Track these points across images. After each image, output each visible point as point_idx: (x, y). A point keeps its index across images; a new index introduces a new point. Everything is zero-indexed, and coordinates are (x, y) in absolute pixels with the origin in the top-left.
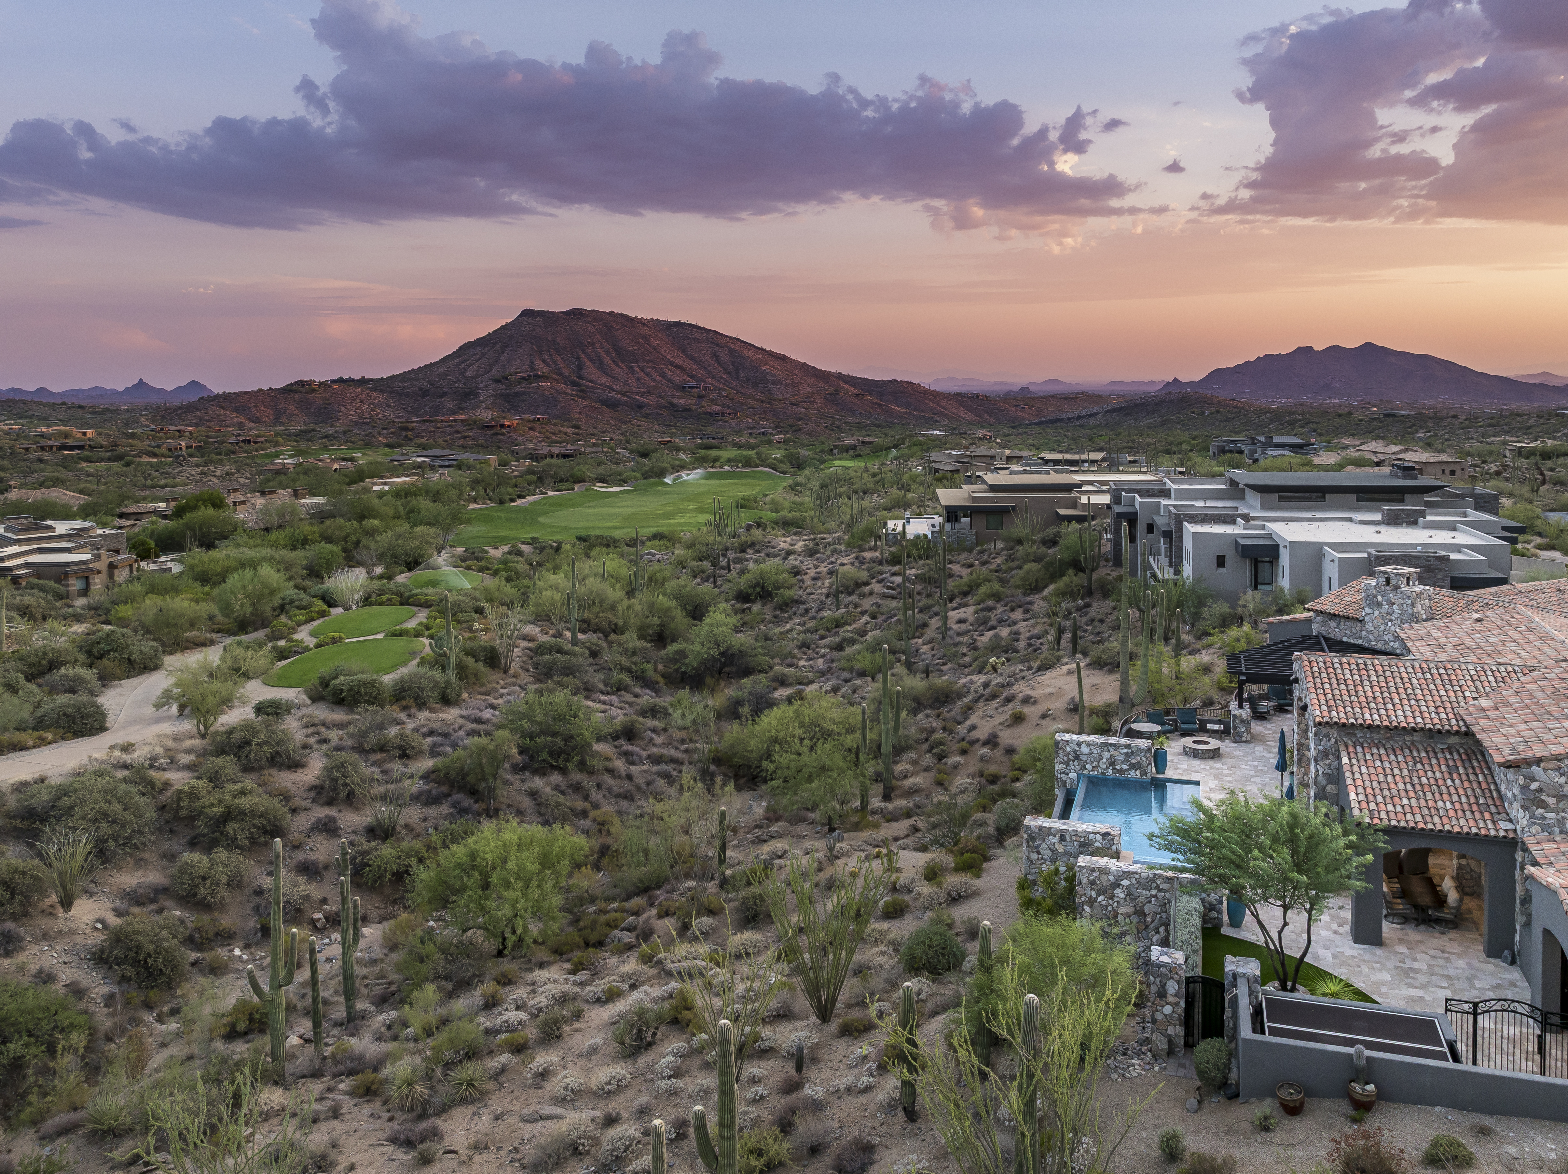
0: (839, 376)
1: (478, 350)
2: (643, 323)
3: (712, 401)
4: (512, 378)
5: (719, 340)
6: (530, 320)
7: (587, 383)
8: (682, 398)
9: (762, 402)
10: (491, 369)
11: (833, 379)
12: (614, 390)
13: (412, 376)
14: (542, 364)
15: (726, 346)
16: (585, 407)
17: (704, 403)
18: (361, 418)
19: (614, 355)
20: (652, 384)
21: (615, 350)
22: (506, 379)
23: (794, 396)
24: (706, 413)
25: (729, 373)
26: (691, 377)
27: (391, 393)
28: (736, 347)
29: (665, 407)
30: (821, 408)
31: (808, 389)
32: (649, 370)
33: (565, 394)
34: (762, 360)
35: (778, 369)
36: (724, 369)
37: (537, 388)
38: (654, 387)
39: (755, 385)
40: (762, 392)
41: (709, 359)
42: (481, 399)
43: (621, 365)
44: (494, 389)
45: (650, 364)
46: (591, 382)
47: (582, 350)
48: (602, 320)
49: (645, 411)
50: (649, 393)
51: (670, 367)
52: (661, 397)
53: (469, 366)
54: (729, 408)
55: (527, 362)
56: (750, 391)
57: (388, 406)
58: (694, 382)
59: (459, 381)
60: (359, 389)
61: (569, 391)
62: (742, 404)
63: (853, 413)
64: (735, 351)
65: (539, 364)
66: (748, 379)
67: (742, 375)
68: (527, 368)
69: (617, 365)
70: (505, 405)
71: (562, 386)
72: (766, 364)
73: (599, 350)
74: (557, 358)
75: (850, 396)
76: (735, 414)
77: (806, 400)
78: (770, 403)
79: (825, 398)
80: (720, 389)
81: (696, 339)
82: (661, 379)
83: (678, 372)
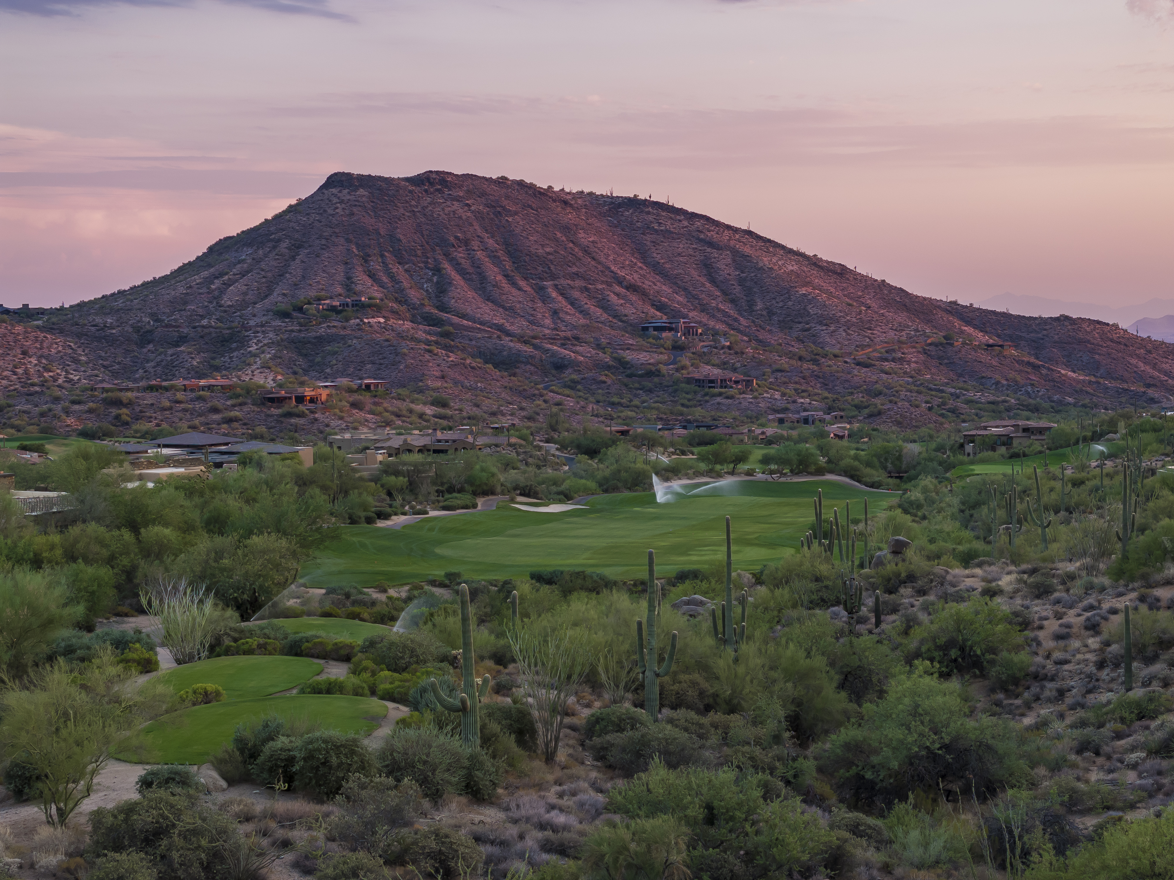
1: (246, 253)
3: (701, 357)
4: (312, 309)
5: (713, 235)
6: (344, 194)
7: (456, 320)
8: (641, 349)
9: (800, 358)
10: (270, 291)
11: (940, 314)
12: (508, 334)
13: (120, 303)
14: (369, 282)
15: (727, 247)
16: (453, 366)
17: (685, 361)
18: (24, 385)
19: (508, 265)
20: (582, 321)
21: (509, 254)
22: (300, 309)
23: (862, 347)
24: (689, 381)
25: (733, 301)
26: (659, 309)
27: (79, 336)
28: (747, 250)
29: (609, 367)
30: (919, 372)
31: (892, 333)
32: (576, 294)
33: (413, 339)
34: (798, 276)
35: (830, 295)
36: (725, 293)
37: (359, 328)
38: (587, 328)
39: (785, 325)
40: (800, 340)
41: (695, 274)
42: (253, 348)
43: (522, 283)
44: (277, 330)
45: (579, 283)
46: (464, 316)
47: (447, 255)
48: (483, 194)
49: (569, 375)
50: (577, 338)
51: (618, 289)
52: (599, 347)
53: (227, 284)
54: (735, 370)
55: (340, 277)
56: (776, 337)
57: (76, 361)
58: (665, 319)
59: (209, 314)
60: (19, 329)
61: (421, 335)
62: (761, 363)
63: (982, 382)
64: (746, 257)
65: (362, 281)
66: (771, 313)
67: (759, 306)
68: (339, 289)
69: (514, 284)
70: (301, 361)
71: (408, 325)
72: (807, 284)
73: (479, 254)
74: (398, 269)
75: (975, 349)
76: (749, 383)
77: (888, 355)
78: (815, 362)
79: (925, 352)
80: (716, 333)
81: (667, 234)
82: (599, 312)
83: (634, 298)
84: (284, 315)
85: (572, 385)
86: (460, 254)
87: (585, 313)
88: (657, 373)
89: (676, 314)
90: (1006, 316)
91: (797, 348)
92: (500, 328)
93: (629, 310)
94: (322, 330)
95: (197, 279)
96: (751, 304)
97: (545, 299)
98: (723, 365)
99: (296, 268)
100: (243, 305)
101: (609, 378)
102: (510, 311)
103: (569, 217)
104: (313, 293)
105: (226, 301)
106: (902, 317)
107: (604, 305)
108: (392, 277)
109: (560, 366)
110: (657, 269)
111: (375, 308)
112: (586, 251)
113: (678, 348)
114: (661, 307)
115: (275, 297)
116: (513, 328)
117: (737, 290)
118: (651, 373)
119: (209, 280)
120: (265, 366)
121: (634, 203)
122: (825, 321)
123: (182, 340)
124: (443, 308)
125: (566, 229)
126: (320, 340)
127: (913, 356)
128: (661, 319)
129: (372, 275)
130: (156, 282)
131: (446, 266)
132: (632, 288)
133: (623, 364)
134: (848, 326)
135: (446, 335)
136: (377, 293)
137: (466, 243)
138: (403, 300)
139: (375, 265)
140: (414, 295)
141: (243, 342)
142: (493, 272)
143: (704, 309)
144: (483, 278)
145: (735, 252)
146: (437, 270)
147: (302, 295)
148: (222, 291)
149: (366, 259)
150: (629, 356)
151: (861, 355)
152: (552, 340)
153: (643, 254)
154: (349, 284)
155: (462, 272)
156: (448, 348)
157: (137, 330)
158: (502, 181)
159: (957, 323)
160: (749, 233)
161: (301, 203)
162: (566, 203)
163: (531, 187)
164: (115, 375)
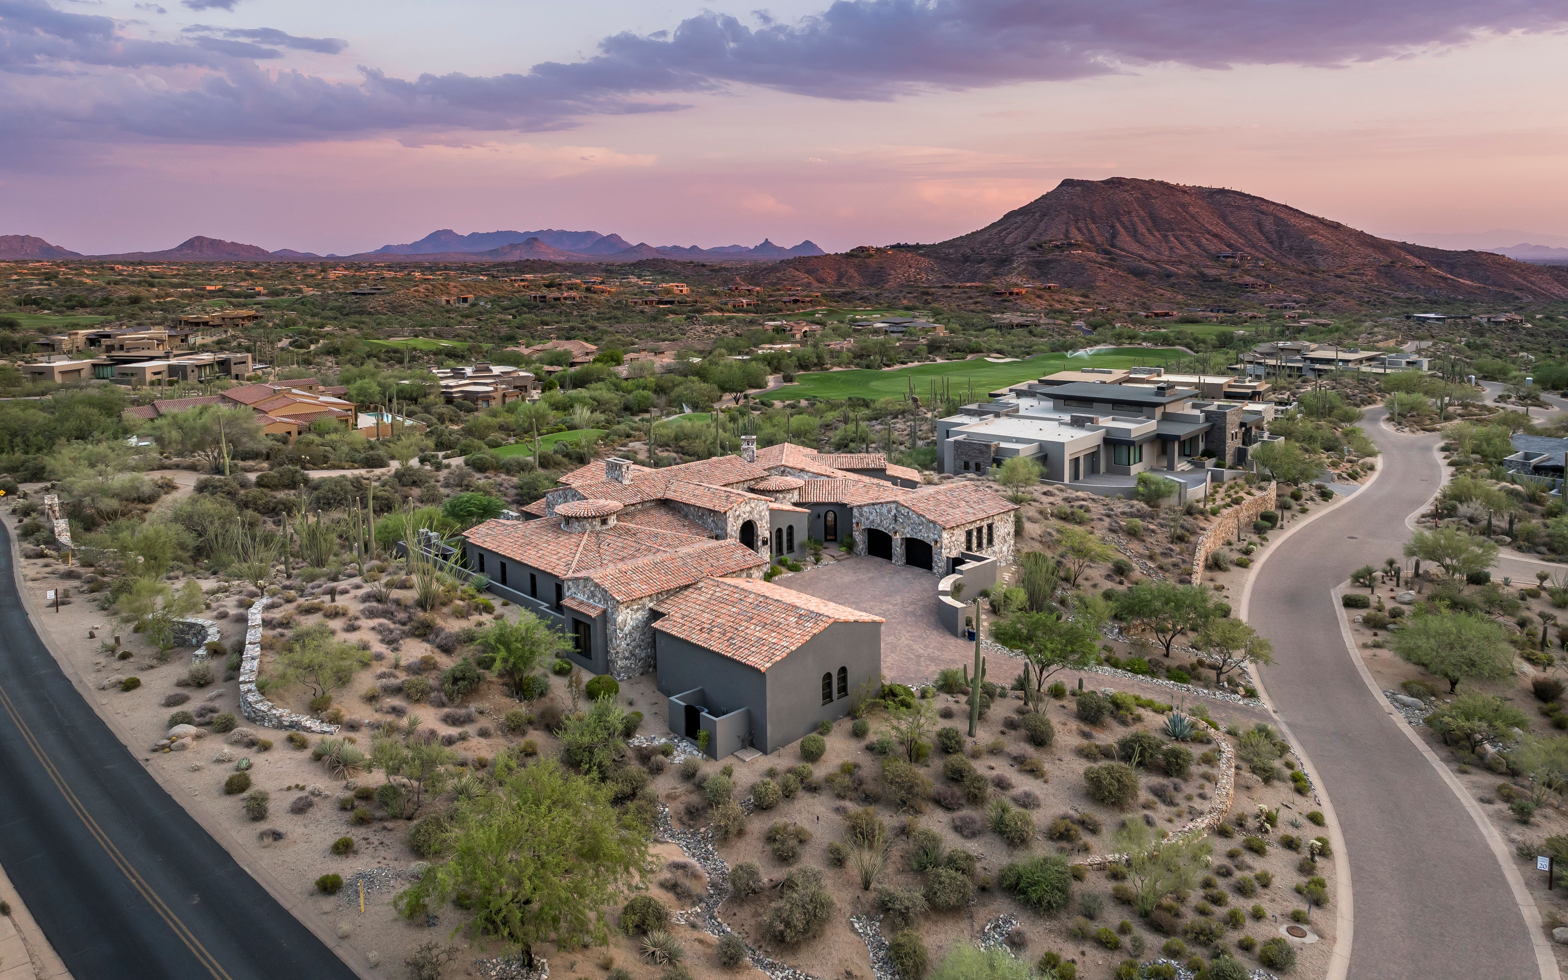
0: (1404, 246)
1: (1020, 218)
2: (1184, 191)
3: (1247, 272)
4: (1046, 246)
5: (1264, 207)
6: (1070, 189)
7: (1118, 252)
8: (1213, 267)
9: (1303, 273)
10: (1028, 237)
11: (1394, 248)
12: (1144, 259)
13: (958, 243)
14: (1077, 232)
15: (1272, 214)
16: (1112, 275)
17: (1236, 274)
18: (907, 281)
19: (1150, 224)
20: (1185, 253)
21: (1151, 218)
22: (1041, 246)
23: (1341, 267)
24: (1235, 284)
25: (1271, 242)
26: (1228, 246)
27: (936, 258)
28: (1282, 215)
29: (1194, 277)
30: (1371, 281)
31: (1360, 260)
32: (1184, 239)
33: (1095, 262)
34: (1310, 229)
35: (1328, 239)
36: (1267, 238)
37: (1068, 256)
38: (1187, 256)
39: (1299, 255)
40: (1305, 263)
41: (1252, 228)
42: (1015, 265)
43: (1156, 233)
44: (1028, 256)
45: (1186, 233)
46: (1122, 250)
47: (1118, 219)
48: (1141, 188)
49: (1173, 280)
50: (1180, 262)
51: (1207, 236)
52: (1191, 266)
53: (1011, 233)
54: (1263, 279)
55: (1063, 230)
56: (1291, 261)
57: (932, 270)
58: (1231, 251)
59: (998, 248)
60: (909, 255)
61: (1099, 259)
62: (1278, 275)
63: (1409, 287)
64: (1281, 219)
65: (1074, 233)
66: (1291, 249)
67: (1286, 244)
68: (1062, 236)
69: (1152, 234)
70: (1037, 272)
71: (1094, 254)
72: (1315, 233)
73: (1136, 219)
74: (1093, 226)
75: (1408, 268)
76: (1267, 286)
77: (1356, 271)
78: (1310, 275)
79: (1378, 270)
80: (1258, 259)
81: (1239, 208)
82: (1194, 248)
83: (1215, 241)
84: (1033, 249)
85: (1173, 286)
86: (1125, 219)
87: (1188, 249)
88: (1220, 280)
89: (1238, 249)
90: (1435, 250)
91: (1302, 267)
92: (1141, 256)
93: (1212, 247)
94: (1050, 257)
95: (995, 231)
96: (1281, 244)
97: (1167, 241)
98: (1257, 276)
99: (1042, 226)
100: (1015, 243)
101: (1192, 283)
102: (1148, 247)
103: (1186, 199)
104: (1048, 238)
105: (1007, 242)
106: (1369, 251)
107: (1199, 244)
108: (1089, 230)
109: (1169, 276)
110: (1231, 225)
111: (1077, 246)
112: (1193, 217)
113: (1234, 267)
114: (1230, 246)
115: (1030, 240)
116: (1148, 257)
117: (1274, 236)
118: (1217, 280)
119: (1000, 232)
120: (1019, 274)
121: (1222, 191)
122: (1321, 253)
123: (983, 260)
124: (1113, 246)
125: (1183, 206)
126: (1048, 262)
127: (1370, 272)
128: (1229, 252)
129: (1079, 230)
130: (977, 232)
131: (1118, 225)
132: (1215, 236)
133: (1203, 275)
134: (1335, 255)
135: (1112, 259)
136: (1080, 238)
137: (1129, 213)
138: (1092, 241)
139: (1081, 224)
140: (1099, 240)
141: (1011, 262)
142: (1142, 229)
143: (1254, 246)
144: (1136, 231)
145: (1275, 216)
146: (1113, 227)
147: (1043, 239)
148: (1005, 237)
149: (1077, 221)
150: (1206, 271)
151: (1339, 272)
152: (1167, 262)
153: (1224, 218)
154: (1067, 235)
155: (1125, 228)
156: (1112, 266)
157: (963, 255)
158: (1151, 182)
159: (1403, 253)
160: (1286, 206)
161: (1048, 194)
162: (1185, 192)
163: (1167, 184)
164: (950, 277)
